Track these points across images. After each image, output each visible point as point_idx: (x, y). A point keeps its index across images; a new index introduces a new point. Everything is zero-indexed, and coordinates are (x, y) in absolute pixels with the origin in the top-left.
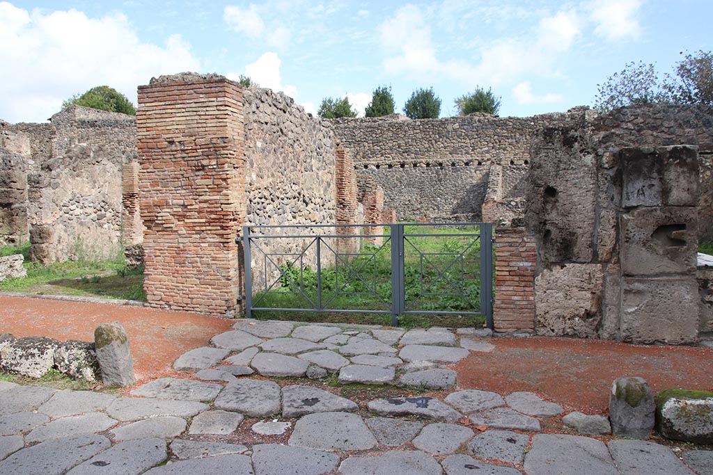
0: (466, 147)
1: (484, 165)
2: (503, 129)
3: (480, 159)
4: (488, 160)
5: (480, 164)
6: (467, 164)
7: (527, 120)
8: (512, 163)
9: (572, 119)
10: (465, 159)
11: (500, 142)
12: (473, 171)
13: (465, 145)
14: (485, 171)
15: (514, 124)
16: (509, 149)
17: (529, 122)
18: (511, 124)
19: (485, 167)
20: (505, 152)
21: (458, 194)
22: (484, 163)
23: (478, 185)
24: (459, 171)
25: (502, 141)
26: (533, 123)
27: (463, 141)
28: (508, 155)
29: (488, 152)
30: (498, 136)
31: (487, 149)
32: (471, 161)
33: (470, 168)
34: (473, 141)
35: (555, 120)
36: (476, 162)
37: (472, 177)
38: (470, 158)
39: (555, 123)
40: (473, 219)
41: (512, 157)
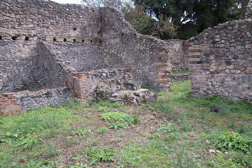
0: (12, 21)
1: (31, 40)
2: (45, 10)
3: (27, 34)
4: (35, 36)
5: (27, 39)
6: (14, 38)
7: (63, 6)
8: (54, 40)
9: (93, 11)
10: (12, 32)
11: (43, 21)
12: (21, 45)
13: (10, 19)
14: (32, 46)
15: (54, 7)
16: (52, 28)
17: (65, 8)
18: (52, 7)
19: (32, 42)
20: (48, 30)
21: (8, 68)
22: (31, 38)
23: (27, 59)
24: (7, 44)
25: (45, 20)
26: (68, 9)
27: (8, 15)
28: (51, 33)
29: (33, 29)
30: (42, 15)
31: (32, 25)
32: (18, 36)
33: (19, 42)
34: (18, 16)
35: (82, 10)
36: (24, 38)
37: (20, 51)
38: (18, 33)
39: (83, 12)
40: (64, 94)
41: (55, 35)
